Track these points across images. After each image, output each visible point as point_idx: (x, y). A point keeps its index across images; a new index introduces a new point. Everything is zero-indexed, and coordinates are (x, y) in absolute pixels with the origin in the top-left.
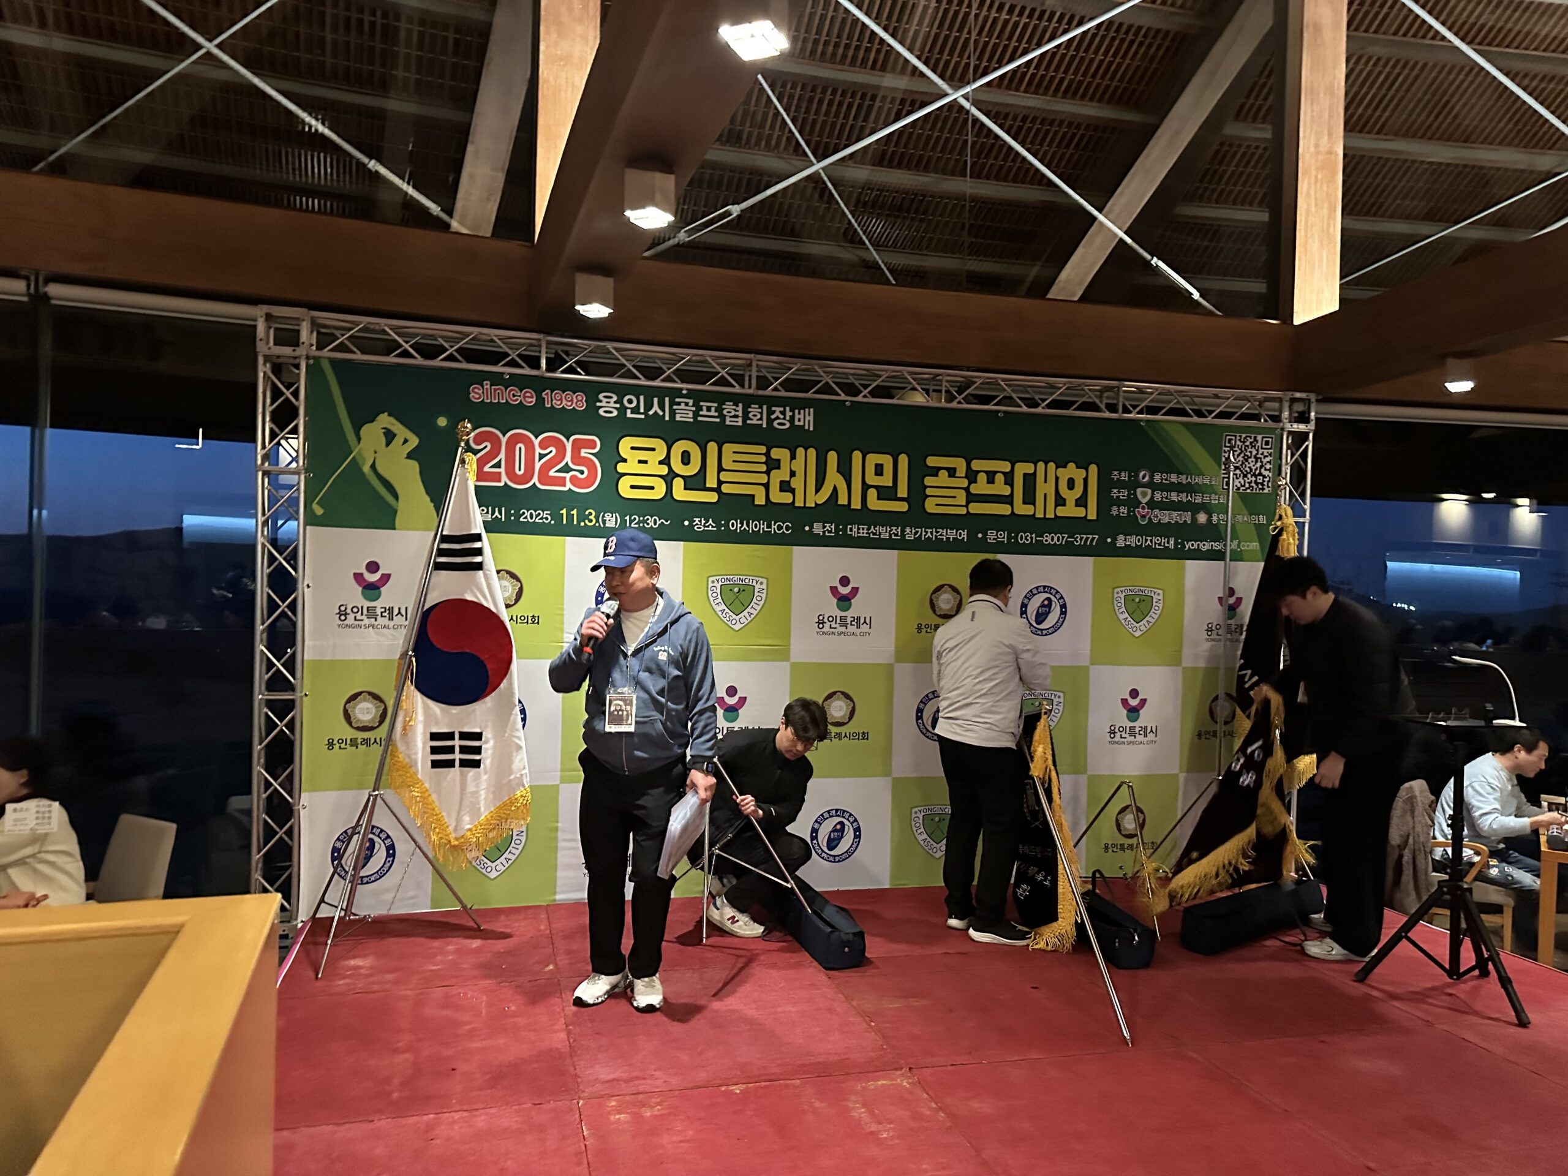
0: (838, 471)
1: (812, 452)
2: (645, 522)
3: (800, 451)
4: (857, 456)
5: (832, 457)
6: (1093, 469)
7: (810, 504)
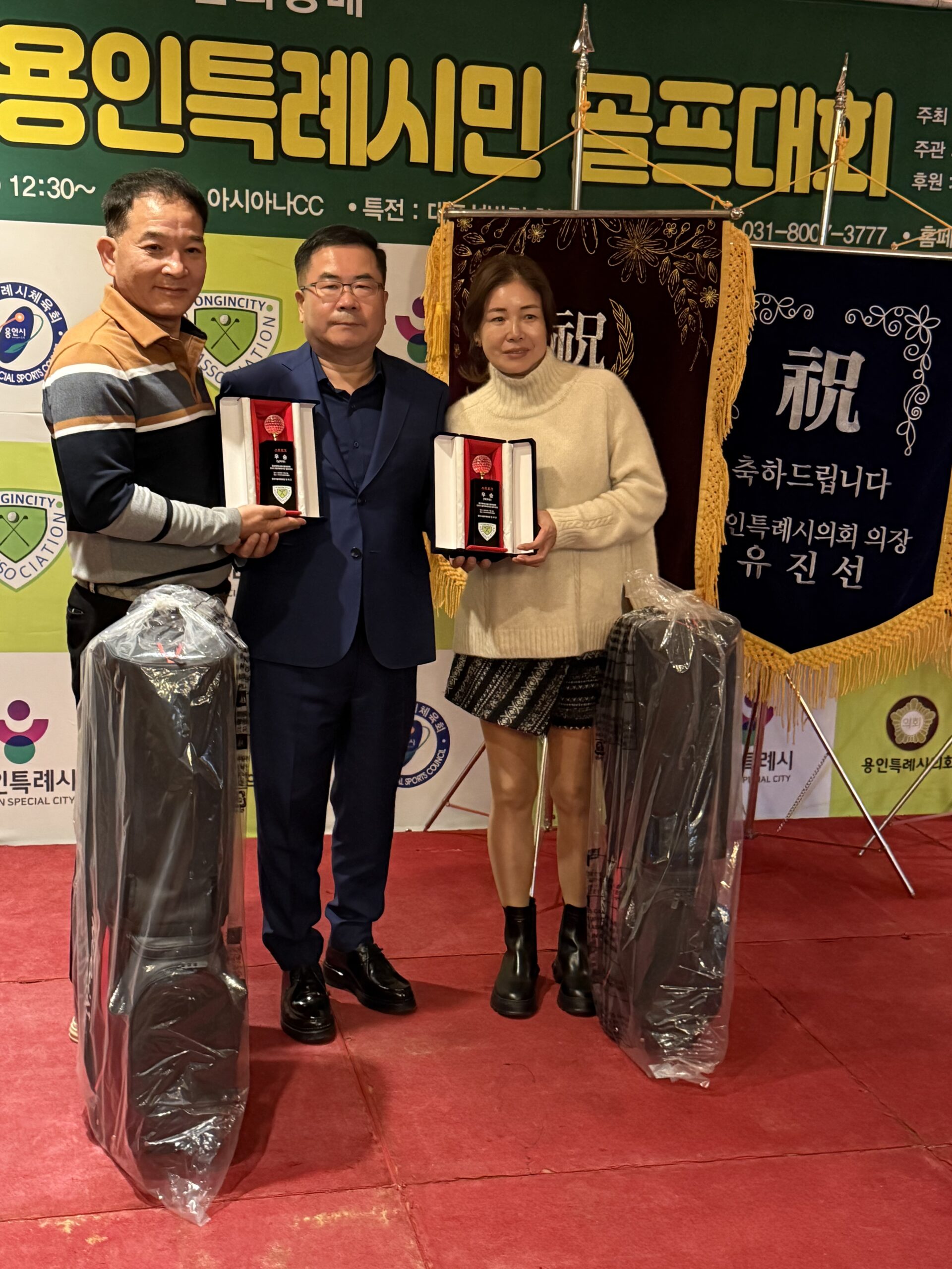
0: (410, 98)
1: (360, 60)
2: (48, 187)
3: (338, 58)
4: (445, 69)
5: (399, 70)
6: (885, 101)
7: (358, 160)
